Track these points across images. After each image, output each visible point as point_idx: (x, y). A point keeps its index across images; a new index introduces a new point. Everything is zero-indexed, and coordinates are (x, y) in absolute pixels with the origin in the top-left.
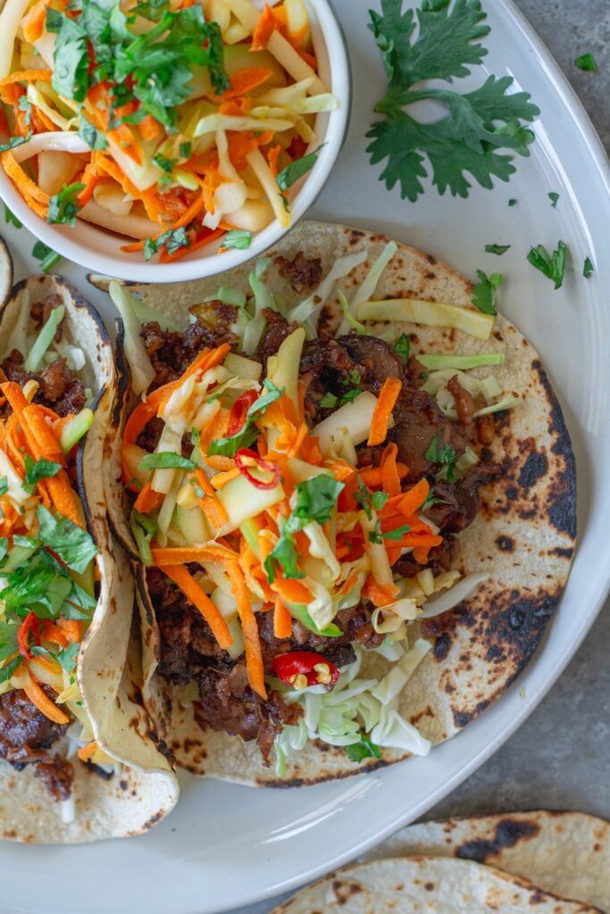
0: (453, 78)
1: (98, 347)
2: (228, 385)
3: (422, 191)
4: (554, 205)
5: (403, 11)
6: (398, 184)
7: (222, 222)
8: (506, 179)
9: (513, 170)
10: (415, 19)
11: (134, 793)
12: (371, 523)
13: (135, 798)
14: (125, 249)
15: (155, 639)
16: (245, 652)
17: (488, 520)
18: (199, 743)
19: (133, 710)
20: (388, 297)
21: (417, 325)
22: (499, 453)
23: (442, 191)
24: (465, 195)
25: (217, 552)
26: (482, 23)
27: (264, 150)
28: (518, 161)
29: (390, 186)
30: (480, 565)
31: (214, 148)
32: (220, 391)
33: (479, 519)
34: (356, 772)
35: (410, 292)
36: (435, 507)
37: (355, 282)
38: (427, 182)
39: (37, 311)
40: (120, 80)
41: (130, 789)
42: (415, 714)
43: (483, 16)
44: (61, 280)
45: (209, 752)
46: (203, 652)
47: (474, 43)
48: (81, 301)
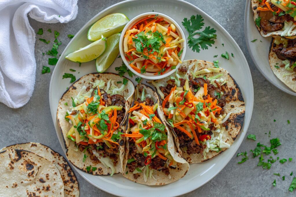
0: (200, 29)
1: (153, 93)
2: (178, 93)
3: (200, 50)
4: (223, 46)
5: (188, 20)
6: (195, 50)
7: (170, 65)
8: (214, 44)
9: (215, 42)
10: (190, 21)
11: (181, 169)
12: (210, 109)
13: (181, 170)
14: (155, 75)
15: (178, 140)
16: (194, 138)
17: (228, 103)
18: (189, 158)
19: (178, 154)
20: (200, 70)
21: (206, 73)
22: (227, 91)
23: (203, 49)
24: (207, 49)
25: (185, 121)
26: (202, 19)
27: (174, 51)
28: (215, 40)
29: (194, 51)
30: (229, 111)
31: (166, 53)
32: (177, 94)
33: (226, 104)
34: (218, 154)
35: (203, 68)
36: (219, 103)
37: (193, 69)
38: (200, 48)
39: (140, 90)
40: (148, 47)
41: (180, 169)
42: (226, 141)
43: (202, 17)
44: (142, 84)
45: (191, 159)
46: (186, 140)
47: (201, 22)
48: (147, 86)
